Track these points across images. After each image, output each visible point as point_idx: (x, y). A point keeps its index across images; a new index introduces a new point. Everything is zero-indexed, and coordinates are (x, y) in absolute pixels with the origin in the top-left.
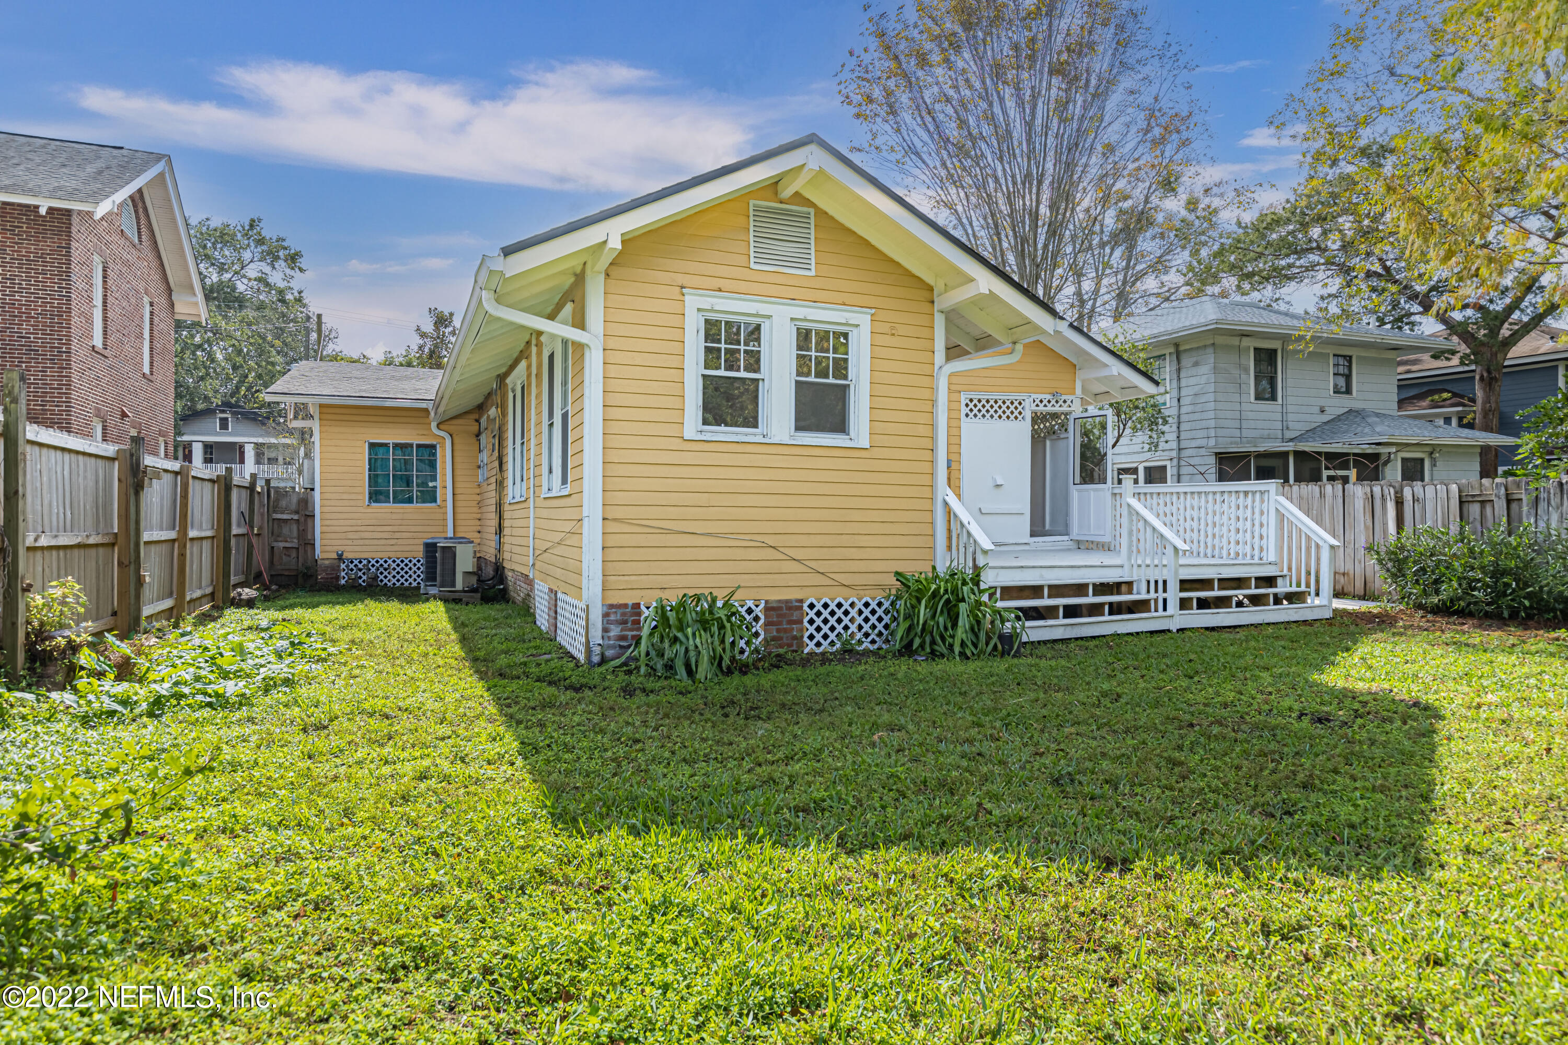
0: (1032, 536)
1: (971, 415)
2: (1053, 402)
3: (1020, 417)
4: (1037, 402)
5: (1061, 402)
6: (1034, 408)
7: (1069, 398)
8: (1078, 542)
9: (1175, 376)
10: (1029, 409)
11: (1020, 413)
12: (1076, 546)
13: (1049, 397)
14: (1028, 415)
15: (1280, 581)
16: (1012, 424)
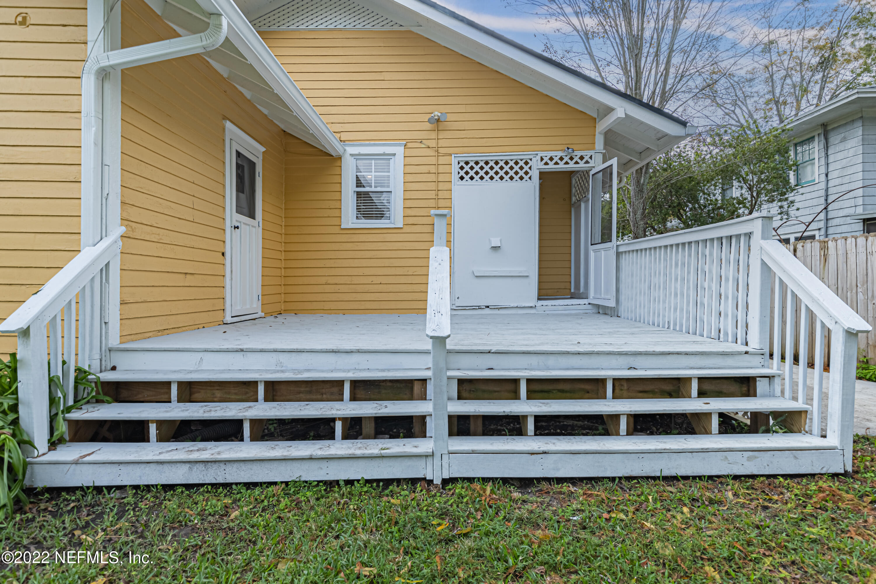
0: (539, 299)
1: (467, 177)
2: (566, 159)
3: (526, 177)
4: (546, 159)
5: (576, 159)
6: (541, 166)
7: (587, 154)
8: (598, 306)
9: (823, 154)
10: (537, 166)
11: (526, 173)
12: (595, 310)
13: (560, 154)
14: (535, 174)
15: (761, 386)
16: (516, 184)
